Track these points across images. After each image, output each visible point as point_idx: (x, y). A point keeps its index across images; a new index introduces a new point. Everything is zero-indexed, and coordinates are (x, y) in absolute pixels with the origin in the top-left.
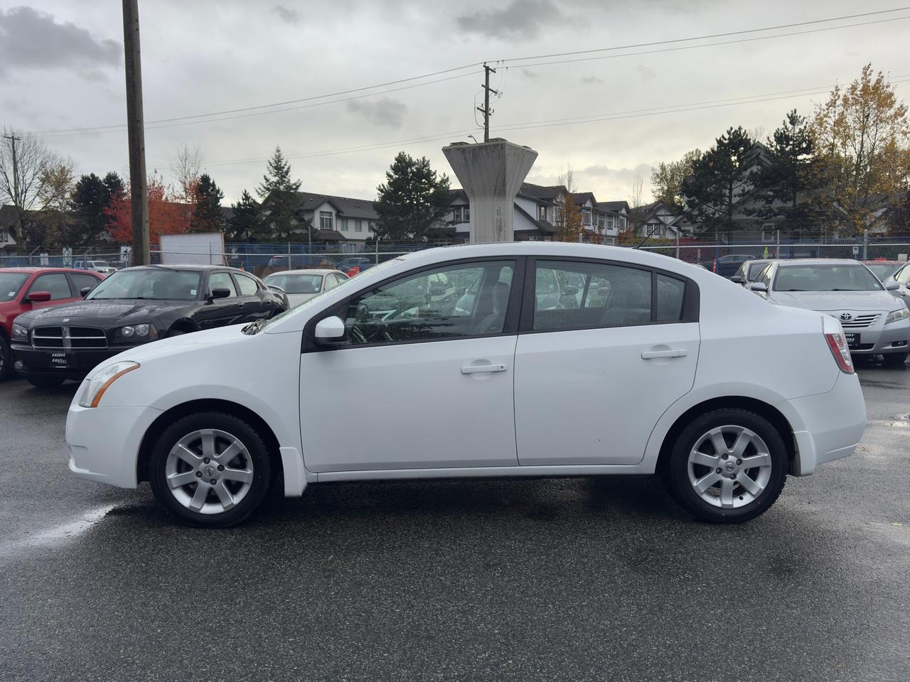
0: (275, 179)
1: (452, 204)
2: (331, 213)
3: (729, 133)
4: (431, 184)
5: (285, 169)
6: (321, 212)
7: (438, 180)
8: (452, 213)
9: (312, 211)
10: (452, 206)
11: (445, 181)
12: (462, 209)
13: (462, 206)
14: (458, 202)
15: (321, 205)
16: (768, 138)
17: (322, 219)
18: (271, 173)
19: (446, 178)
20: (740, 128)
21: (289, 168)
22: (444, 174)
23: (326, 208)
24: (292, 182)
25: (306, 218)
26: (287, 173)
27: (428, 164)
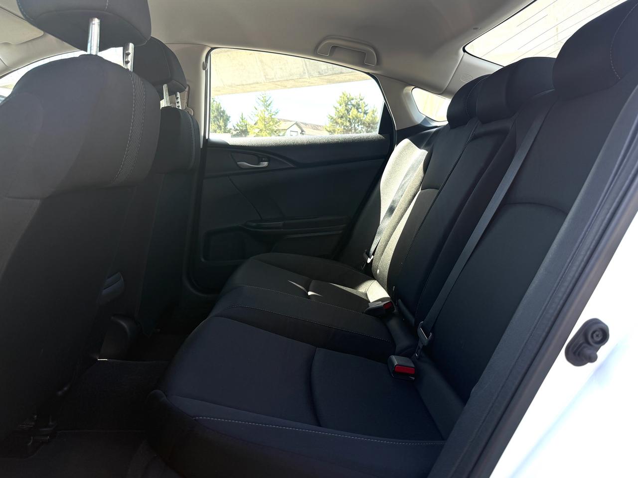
23: (296, 128)
24: (272, 111)
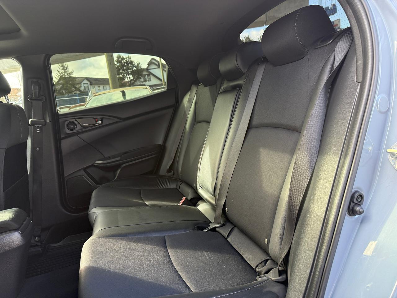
0: (61, 71)
2: (88, 84)
3: (244, 38)
4: (134, 66)
5: (66, 67)
6: (84, 84)
7: (136, 64)
9: (80, 83)
11: (138, 65)
12: (146, 76)
13: (146, 75)
14: (145, 73)
15: (84, 80)
16: (258, 39)
17: (85, 87)
18: (60, 69)
19: (139, 63)
20: (248, 36)
21: (67, 66)
22: (138, 62)
25: (77, 86)
26: (67, 68)
27: (130, 59)
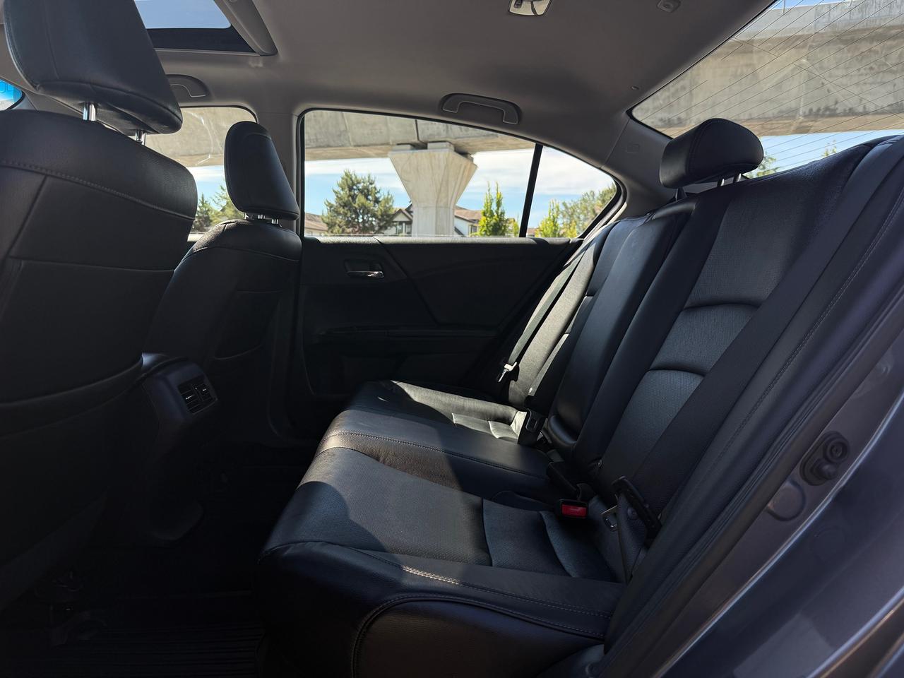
1: (395, 220)
8: (394, 228)
10: (396, 222)
